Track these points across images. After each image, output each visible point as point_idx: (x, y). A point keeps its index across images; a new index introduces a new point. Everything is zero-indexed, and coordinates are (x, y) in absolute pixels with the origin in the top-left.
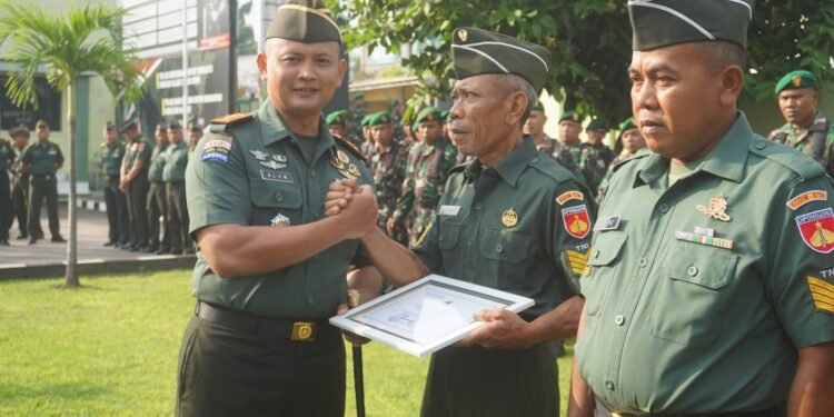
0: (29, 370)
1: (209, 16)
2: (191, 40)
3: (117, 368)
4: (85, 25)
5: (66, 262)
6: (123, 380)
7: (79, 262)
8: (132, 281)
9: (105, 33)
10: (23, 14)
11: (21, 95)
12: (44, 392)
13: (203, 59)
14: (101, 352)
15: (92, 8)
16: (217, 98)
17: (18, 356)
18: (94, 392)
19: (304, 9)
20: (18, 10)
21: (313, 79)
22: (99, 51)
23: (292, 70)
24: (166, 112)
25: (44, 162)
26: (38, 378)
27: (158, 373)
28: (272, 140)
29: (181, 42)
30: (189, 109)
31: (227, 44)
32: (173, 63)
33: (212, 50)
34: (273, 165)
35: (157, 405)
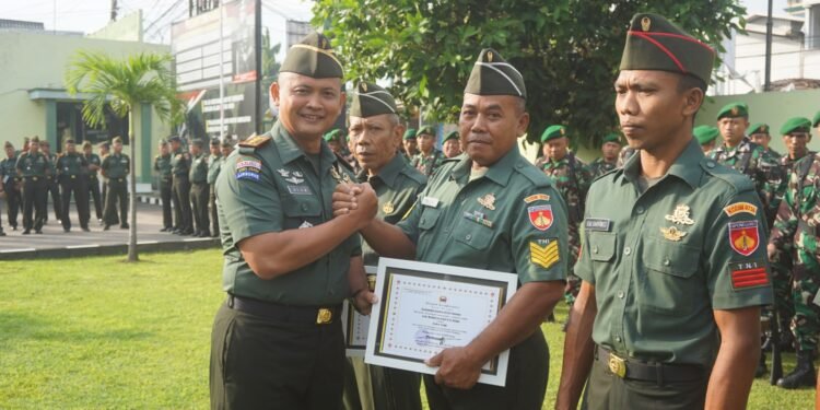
0: (96, 320)
1: (241, 58)
2: (227, 76)
3: (160, 319)
4: (140, 68)
5: (129, 243)
6: (164, 327)
7: (138, 243)
8: (179, 257)
9: (155, 73)
10: (95, 60)
11: (93, 118)
12: (106, 336)
13: (236, 90)
14: (150, 307)
15: (145, 55)
16: (247, 119)
17: (89, 310)
18: (142, 335)
19: (316, 49)
20: (91, 57)
21: (320, 109)
22: (152, 86)
23: (301, 100)
24: (209, 130)
25: (117, 168)
26: (103, 326)
27: (190, 322)
28: (290, 159)
29: (218, 77)
30: (226, 128)
31: (254, 78)
32: (213, 93)
33: (243, 83)
34: (295, 180)
35: (187, 344)
